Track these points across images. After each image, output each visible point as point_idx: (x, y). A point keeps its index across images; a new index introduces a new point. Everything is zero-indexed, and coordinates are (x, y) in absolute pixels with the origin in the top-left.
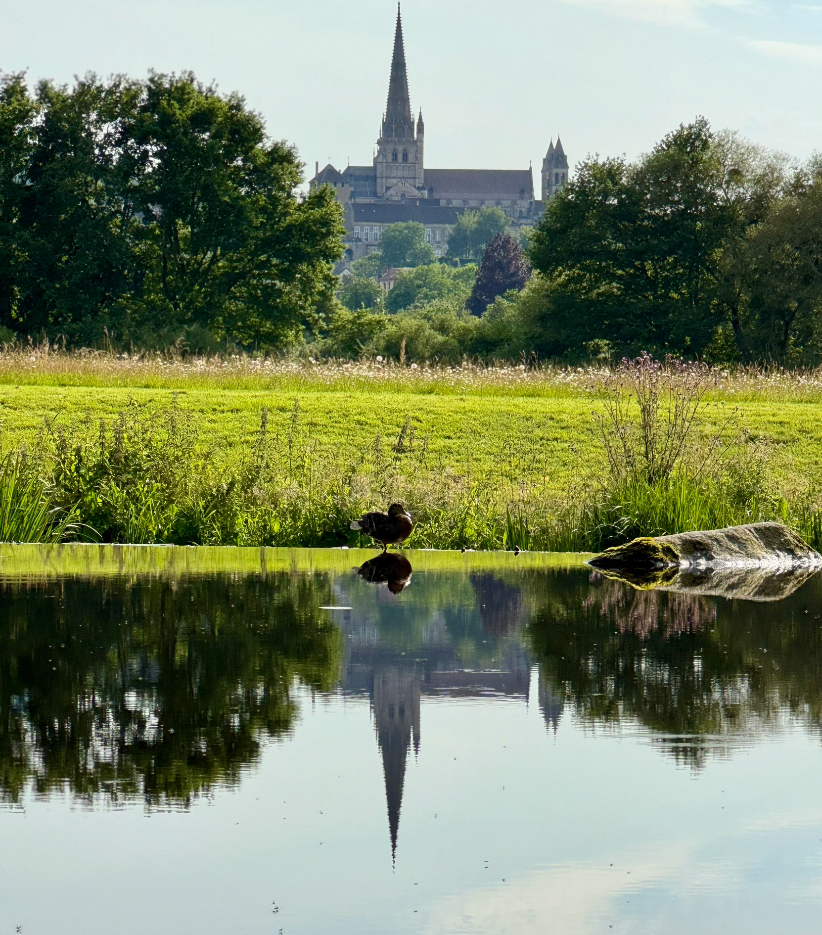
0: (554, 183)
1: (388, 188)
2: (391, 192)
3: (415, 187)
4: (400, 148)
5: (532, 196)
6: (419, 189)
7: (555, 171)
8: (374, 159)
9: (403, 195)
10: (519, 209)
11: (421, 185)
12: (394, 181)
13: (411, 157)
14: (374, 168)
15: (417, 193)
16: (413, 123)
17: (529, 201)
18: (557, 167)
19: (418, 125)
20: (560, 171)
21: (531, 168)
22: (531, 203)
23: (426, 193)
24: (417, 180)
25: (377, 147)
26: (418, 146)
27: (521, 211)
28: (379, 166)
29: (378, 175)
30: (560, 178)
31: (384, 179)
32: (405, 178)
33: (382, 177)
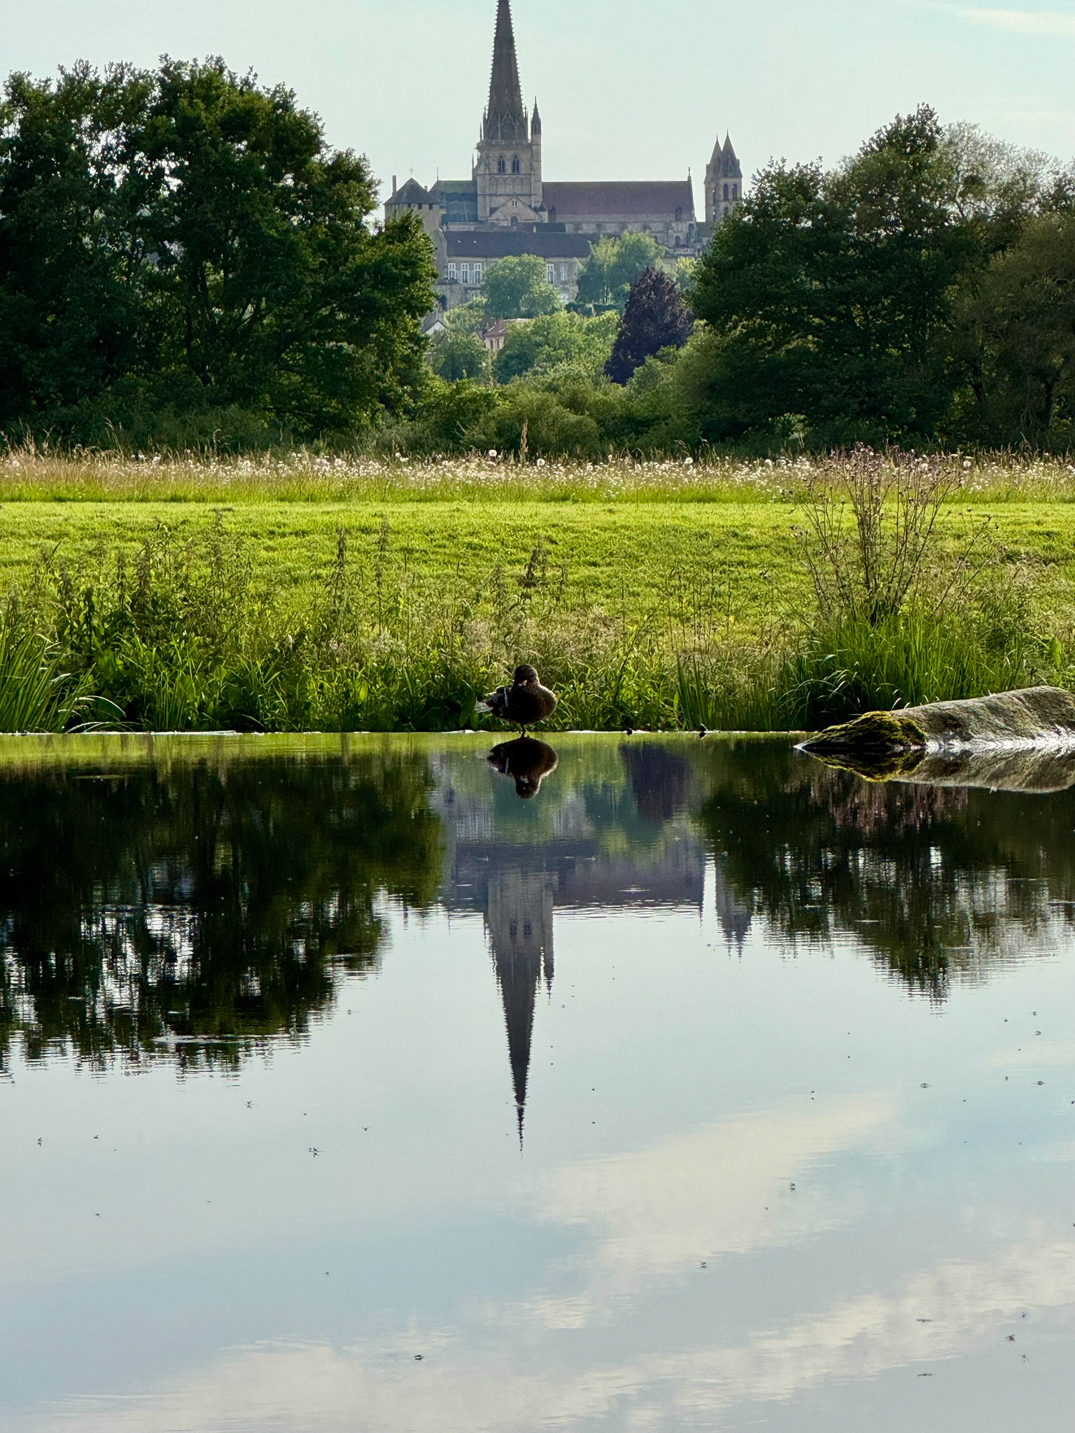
0: (722, 198)
1: (493, 211)
2: (497, 214)
3: (530, 206)
4: (509, 154)
5: (692, 216)
6: (535, 210)
7: (722, 181)
8: (473, 170)
9: (514, 219)
10: (675, 235)
11: (538, 205)
12: (502, 200)
13: (523, 167)
14: (474, 182)
15: (532, 214)
16: (526, 119)
17: (688, 222)
18: (726, 176)
19: (532, 122)
20: (730, 181)
21: (689, 178)
22: (691, 226)
23: (545, 216)
24: (533, 198)
25: (476, 154)
26: (533, 150)
27: (677, 238)
28: (479, 180)
29: (479, 192)
30: (730, 190)
31: (488, 197)
32: (517, 196)
33: (485, 195)
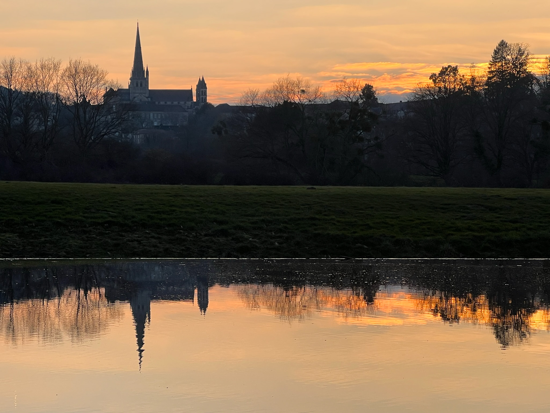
0: (201, 95)
1: (134, 98)
2: (136, 99)
3: (145, 97)
4: (139, 81)
5: (192, 100)
6: (147, 97)
7: (202, 90)
8: (129, 85)
9: (141, 100)
10: (187, 105)
11: (148, 96)
12: (137, 94)
13: (143, 85)
14: (129, 90)
15: (146, 99)
16: (144, 71)
17: (191, 102)
18: (202, 88)
19: (146, 72)
20: (204, 90)
21: (192, 88)
22: (192, 102)
23: (150, 99)
24: (146, 94)
25: (130, 81)
26: (146, 81)
28: (131, 89)
29: (130, 92)
30: (203, 93)
31: (133, 94)
32: (141, 93)
33: (132, 93)
